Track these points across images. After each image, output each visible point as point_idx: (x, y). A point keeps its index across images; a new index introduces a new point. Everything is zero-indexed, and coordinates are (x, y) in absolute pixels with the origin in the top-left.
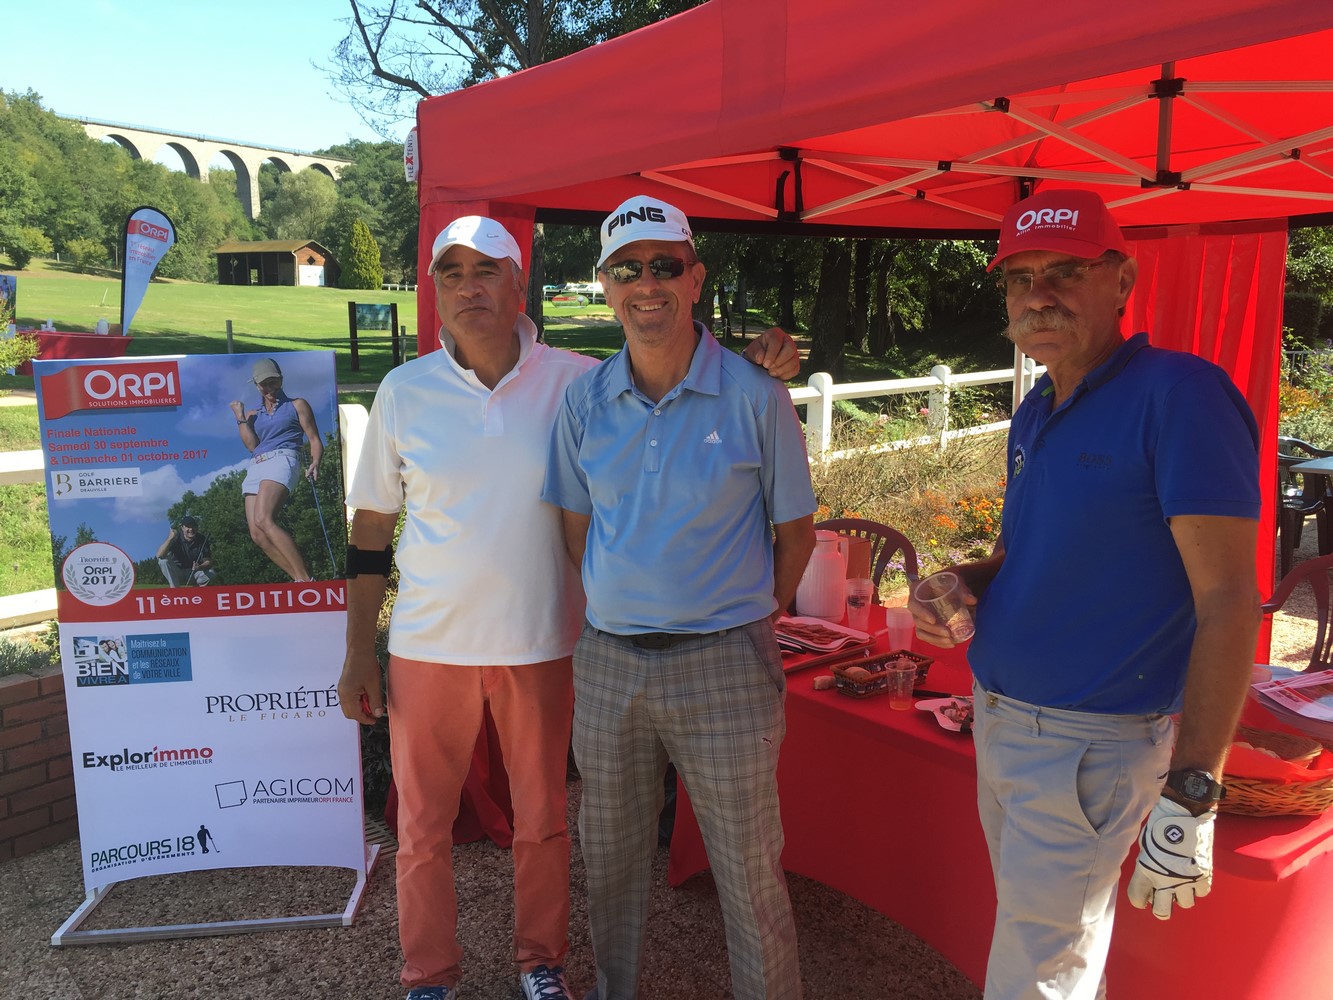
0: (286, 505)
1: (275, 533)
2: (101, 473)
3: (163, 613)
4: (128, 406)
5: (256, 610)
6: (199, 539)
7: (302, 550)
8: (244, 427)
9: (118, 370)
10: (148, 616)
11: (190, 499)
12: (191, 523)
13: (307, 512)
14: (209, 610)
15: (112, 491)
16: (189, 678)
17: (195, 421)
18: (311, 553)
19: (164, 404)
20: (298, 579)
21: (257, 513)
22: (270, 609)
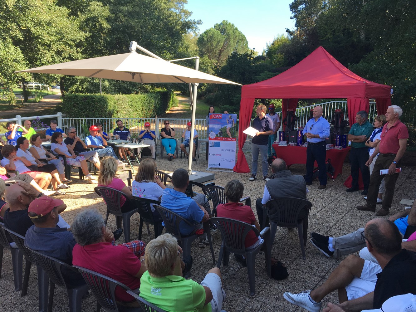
0: (230, 130)
1: (229, 132)
2: (214, 125)
3: (218, 140)
4: (217, 118)
5: (226, 140)
6: (222, 132)
7: (231, 134)
8: (227, 122)
9: (216, 115)
10: (216, 140)
11: (222, 128)
12: (221, 131)
13: (232, 130)
14: (222, 140)
15: (215, 127)
16: (220, 147)
17: (223, 120)
18: (232, 135)
19: (220, 119)
20: (231, 137)
21: (228, 130)
22: (228, 140)
